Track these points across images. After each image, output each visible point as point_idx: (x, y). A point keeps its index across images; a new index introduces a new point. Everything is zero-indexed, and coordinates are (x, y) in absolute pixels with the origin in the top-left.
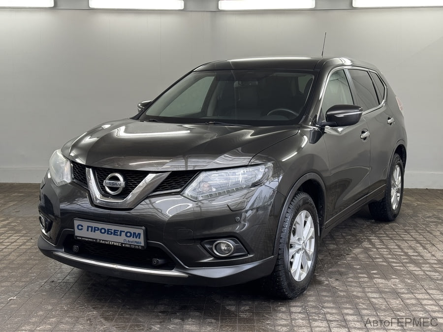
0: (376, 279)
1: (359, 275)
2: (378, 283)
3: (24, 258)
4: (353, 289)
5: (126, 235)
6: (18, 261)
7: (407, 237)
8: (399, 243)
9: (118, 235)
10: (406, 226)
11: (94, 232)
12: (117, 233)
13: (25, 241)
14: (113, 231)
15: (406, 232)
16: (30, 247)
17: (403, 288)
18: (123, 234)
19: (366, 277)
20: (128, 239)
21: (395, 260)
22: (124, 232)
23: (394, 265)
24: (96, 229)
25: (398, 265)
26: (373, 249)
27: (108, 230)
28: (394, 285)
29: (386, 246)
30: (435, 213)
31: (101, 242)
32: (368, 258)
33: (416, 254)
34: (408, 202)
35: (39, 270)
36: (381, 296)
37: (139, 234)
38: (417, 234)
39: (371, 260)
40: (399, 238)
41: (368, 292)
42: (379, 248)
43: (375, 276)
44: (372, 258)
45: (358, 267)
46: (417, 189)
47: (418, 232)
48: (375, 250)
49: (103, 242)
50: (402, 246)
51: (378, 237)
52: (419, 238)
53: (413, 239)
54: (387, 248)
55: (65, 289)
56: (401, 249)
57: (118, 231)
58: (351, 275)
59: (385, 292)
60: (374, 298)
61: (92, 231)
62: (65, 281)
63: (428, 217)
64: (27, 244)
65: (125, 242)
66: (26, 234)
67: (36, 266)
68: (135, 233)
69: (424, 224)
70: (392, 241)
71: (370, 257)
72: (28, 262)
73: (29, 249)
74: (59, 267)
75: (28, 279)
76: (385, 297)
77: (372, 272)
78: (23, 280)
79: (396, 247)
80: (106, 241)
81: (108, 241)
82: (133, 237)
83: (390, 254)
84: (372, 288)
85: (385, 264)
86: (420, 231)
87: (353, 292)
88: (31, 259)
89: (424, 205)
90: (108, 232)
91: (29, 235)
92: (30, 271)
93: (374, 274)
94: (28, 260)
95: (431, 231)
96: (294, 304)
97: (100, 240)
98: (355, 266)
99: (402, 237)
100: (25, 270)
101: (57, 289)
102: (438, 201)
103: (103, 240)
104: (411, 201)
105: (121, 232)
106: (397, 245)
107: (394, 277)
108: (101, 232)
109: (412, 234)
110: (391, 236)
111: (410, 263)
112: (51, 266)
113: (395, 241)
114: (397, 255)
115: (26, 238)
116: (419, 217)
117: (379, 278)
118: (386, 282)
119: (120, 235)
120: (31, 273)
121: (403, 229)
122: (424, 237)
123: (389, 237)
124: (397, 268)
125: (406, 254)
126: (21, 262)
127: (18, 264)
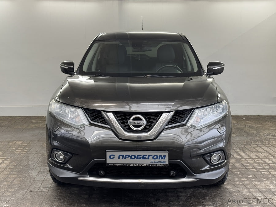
0: (254, 182)
1: (242, 179)
2: (257, 185)
3: (6, 173)
4: (242, 190)
5: (153, 158)
6: (2, 176)
7: (260, 150)
8: (257, 155)
9: (146, 159)
10: (256, 142)
11: (125, 158)
12: (146, 157)
13: (3, 160)
14: (142, 157)
15: (258, 146)
16: (7, 164)
17: (275, 188)
18: (151, 158)
19: (247, 181)
20: (154, 160)
21: (260, 167)
22: (152, 156)
23: (261, 170)
24: (127, 156)
25: (263, 170)
26: (242, 159)
27: (138, 156)
28: (268, 186)
29: (250, 156)
30: (270, 132)
31: (131, 165)
32: (242, 166)
33: (271, 162)
34: (250, 125)
35: (19, 183)
36: (263, 195)
37: (165, 156)
38: (265, 147)
39: (245, 168)
40: (256, 151)
41: (253, 192)
42: (246, 159)
43: (252, 179)
44: (245, 166)
45: (238, 173)
46: (251, 116)
47: (266, 146)
48: (244, 160)
49: (133, 165)
50: (260, 156)
51: (242, 150)
52: (268, 150)
53: (264, 151)
54: (251, 158)
55: (42, 197)
56: (260, 158)
57: (147, 156)
58: (236, 179)
59: (264, 192)
60: (258, 196)
61: (123, 158)
62: (40, 191)
63: (268, 135)
64: (5, 162)
65: (152, 163)
66: (2, 154)
67: (16, 179)
68: (161, 156)
69: (267, 140)
70: (252, 153)
71: (242, 165)
72: (9, 176)
73: (7, 166)
74: (33, 180)
75: (13, 190)
76: (265, 195)
77: (249, 176)
78: (9, 191)
79: (257, 157)
80: (135, 164)
81: (137, 164)
82: (159, 159)
83: (255, 163)
84: (254, 189)
85: (254, 170)
86: (266, 145)
87: (243, 192)
88: (11, 174)
89: (261, 127)
90: (138, 157)
91: (5, 155)
92: (13, 184)
93: (251, 177)
94: (9, 175)
95: (273, 145)
96: (207, 204)
97: (130, 164)
98: (236, 173)
99: (257, 150)
100: (9, 183)
101: (36, 197)
102: (268, 124)
103: (132, 164)
104: (251, 124)
105: (149, 156)
106: (257, 156)
107: (265, 180)
108: (131, 158)
109: (262, 147)
110: (250, 149)
111: (271, 169)
112: (27, 179)
113: (254, 153)
114: (260, 163)
115: (3, 158)
116: (262, 135)
117: (256, 181)
118: (261, 184)
119: (148, 158)
120: (14, 185)
121: (256, 144)
122: (271, 150)
123: (248, 150)
124: (264, 173)
125: (265, 162)
126: (5, 176)
127: (2, 178)
